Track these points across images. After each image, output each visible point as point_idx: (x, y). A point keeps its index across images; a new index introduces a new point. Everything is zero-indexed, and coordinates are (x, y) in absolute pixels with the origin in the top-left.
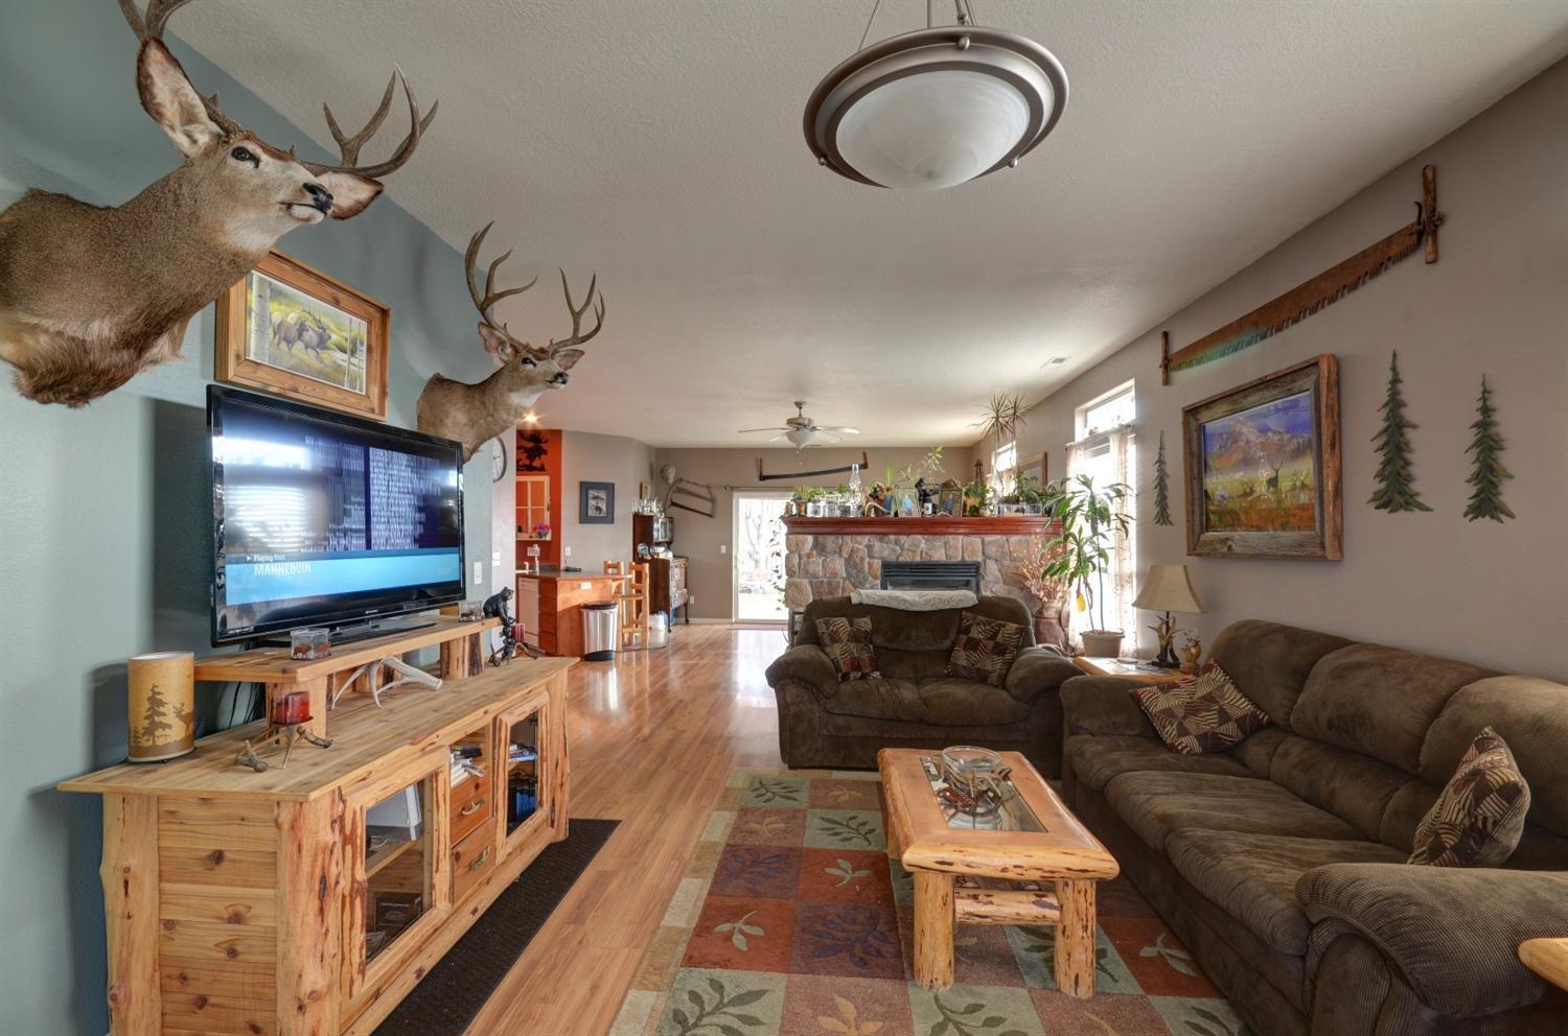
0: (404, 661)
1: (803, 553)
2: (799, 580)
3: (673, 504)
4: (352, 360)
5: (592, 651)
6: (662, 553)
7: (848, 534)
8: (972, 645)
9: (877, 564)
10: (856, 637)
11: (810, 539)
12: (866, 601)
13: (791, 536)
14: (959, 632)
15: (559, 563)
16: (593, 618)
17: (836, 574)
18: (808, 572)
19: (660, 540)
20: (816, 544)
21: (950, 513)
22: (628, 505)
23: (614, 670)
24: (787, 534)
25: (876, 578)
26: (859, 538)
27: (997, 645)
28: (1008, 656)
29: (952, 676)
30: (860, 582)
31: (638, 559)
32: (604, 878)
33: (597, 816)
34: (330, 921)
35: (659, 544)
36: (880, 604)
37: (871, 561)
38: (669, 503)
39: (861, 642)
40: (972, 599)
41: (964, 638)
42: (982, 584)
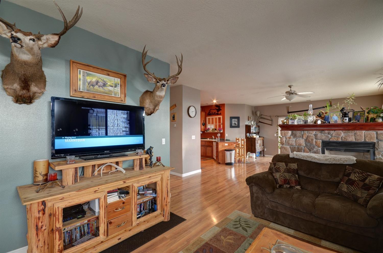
0: (116, 164)
1: (287, 137)
2: (285, 146)
3: (260, 122)
4: (115, 89)
5: (227, 162)
6: (255, 136)
7: (306, 130)
8: (351, 182)
9: (320, 142)
10: (288, 171)
11: (290, 132)
12: (296, 157)
13: (282, 131)
14: (344, 175)
15: (225, 138)
16: (228, 153)
17: (301, 145)
18: (289, 144)
20: (292, 134)
21: (358, 121)
22: (245, 122)
23: (233, 168)
24: (281, 130)
25: (319, 147)
26: (311, 132)
27: (365, 184)
28: (371, 191)
29: (339, 195)
30: (311, 148)
31: (247, 138)
32: (164, 239)
33: (182, 216)
34: (40, 237)
35: (253, 133)
36: (302, 158)
37: (316, 140)
38: (258, 122)
39: (290, 173)
40: (353, 160)
41: (347, 178)
42: (376, 152)
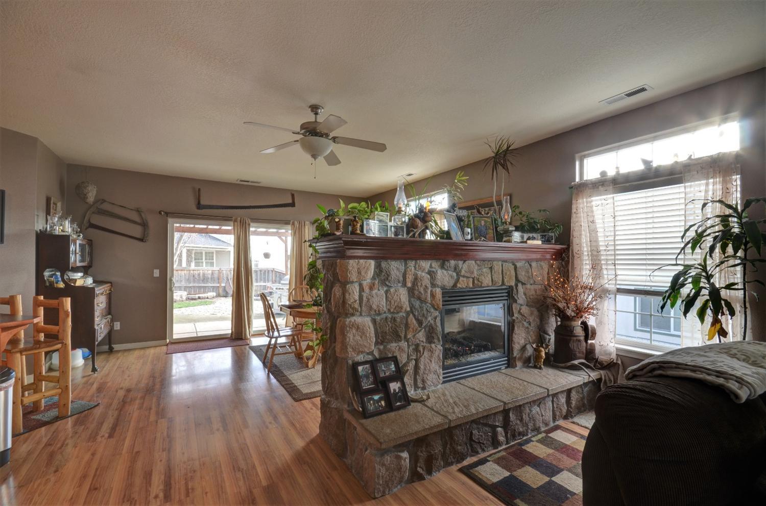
1: (365, 282)
2: (360, 319)
3: (94, 226)
6: (80, 280)
7: (411, 258)
9: (439, 293)
11: (372, 265)
13: (352, 262)
18: (371, 308)
19: (79, 264)
20: (379, 270)
25: (437, 310)
26: (422, 263)
31: (42, 287)
35: (76, 270)
37: (434, 290)
38: (87, 224)
42: (513, 306)
